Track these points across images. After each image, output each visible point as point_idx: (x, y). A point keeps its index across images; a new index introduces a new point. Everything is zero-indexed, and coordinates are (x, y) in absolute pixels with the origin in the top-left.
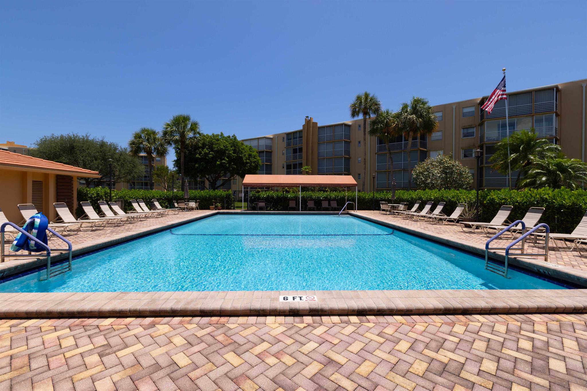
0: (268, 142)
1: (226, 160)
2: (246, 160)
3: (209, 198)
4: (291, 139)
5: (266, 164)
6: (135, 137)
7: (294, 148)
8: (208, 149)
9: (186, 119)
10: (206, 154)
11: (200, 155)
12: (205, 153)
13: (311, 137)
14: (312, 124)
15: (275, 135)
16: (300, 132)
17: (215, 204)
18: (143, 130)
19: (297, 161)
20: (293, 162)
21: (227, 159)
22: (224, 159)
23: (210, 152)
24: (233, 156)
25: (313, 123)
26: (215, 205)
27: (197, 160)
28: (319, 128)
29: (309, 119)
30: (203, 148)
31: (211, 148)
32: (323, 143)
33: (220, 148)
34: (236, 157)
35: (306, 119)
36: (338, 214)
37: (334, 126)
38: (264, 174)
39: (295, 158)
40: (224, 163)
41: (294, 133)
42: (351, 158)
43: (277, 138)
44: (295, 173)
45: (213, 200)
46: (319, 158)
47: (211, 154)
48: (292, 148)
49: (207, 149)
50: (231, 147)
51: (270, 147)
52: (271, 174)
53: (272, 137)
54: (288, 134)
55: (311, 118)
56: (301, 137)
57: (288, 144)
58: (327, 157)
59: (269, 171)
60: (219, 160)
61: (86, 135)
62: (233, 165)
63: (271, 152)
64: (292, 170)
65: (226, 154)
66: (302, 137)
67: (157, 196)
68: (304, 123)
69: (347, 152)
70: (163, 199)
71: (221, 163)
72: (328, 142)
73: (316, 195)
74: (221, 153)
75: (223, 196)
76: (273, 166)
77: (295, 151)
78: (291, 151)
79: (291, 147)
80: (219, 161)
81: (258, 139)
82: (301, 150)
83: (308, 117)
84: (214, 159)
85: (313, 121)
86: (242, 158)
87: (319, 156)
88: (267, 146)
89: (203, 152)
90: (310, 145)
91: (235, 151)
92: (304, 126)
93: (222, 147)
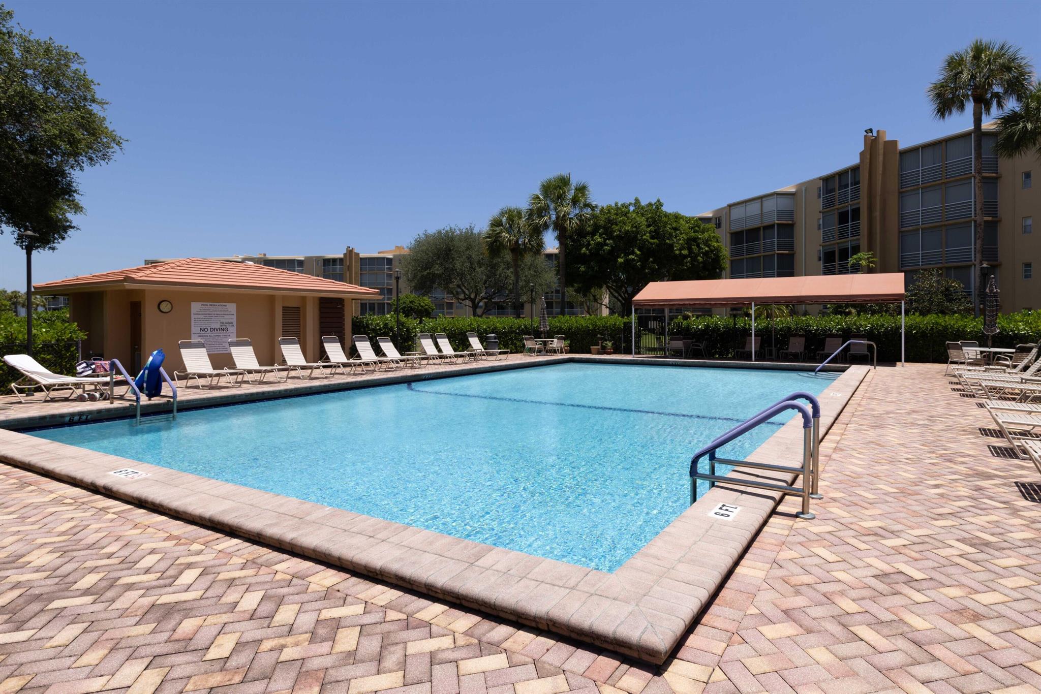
0: (784, 204)
1: (636, 253)
2: (680, 250)
3: (594, 330)
4: (833, 190)
5: (778, 254)
6: (492, 225)
7: (840, 211)
8: (603, 234)
9: (564, 182)
10: (600, 245)
11: (587, 249)
12: (598, 244)
13: (880, 179)
14: (881, 146)
15: (800, 185)
16: (855, 169)
17: (602, 343)
18: (503, 213)
19: (849, 242)
20: (838, 243)
21: (638, 253)
22: (633, 253)
23: (605, 240)
24: (652, 244)
25: (885, 142)
26: (602, 345)
27: (584, 259)
28: (903, 153)
29: (875, 134)
30: (593, 234)
31: (608, 233)
32: (914, 190)
33: (625, 229)
34: (658, 245)
35: (865, 136)
36: (812, 370)
37: (944, 144)
38: (774, 277)
39: (842, 234)
40: (633, 260)
41: (842, 174)
42: (1000, 221)
43: (806, 190)
44: (844, 270)
45: (599, 336)
46: (903, 229)
47: (607, 245)
48: (836, 212)
49: (601, 235)
50: (649, 226)
51: (791, 214)
52: (791, 274)
53: (793, 190)
54: (827, 180)
55: (878, 132)
56: (856, 183)
57: (828, 203)
58: (924, 226)
59: (787, 268)
60: (622, 255)
61: (471, 227)
62: (652, 262)
63: (792, 226)
64: (837, 262)
65: (636, 241)
66: (858, 183)
67: (505, 328)
68: (862, 148)
69: (991, 207)
70: (517, 333)
71: (628, 262)
72: (926, 188)
73: (815, 323)
74: (628, 240)
75: (619, 328)
76: (796, 257)
77: (843, 218)
78: (836, 218)
79: (834, 210)
80: (622, 258)
81: (761, 198)
82: (856, 213)
83: (871, 130)
84: (614, 254)
85: (887, 139)
86: (671, 246)
87: (902, 224)
88: (780, 213)
89: (592, 242)
90: (878, 198)
91: (656, 234)
92: (862, 154)
93: (628, 228)
